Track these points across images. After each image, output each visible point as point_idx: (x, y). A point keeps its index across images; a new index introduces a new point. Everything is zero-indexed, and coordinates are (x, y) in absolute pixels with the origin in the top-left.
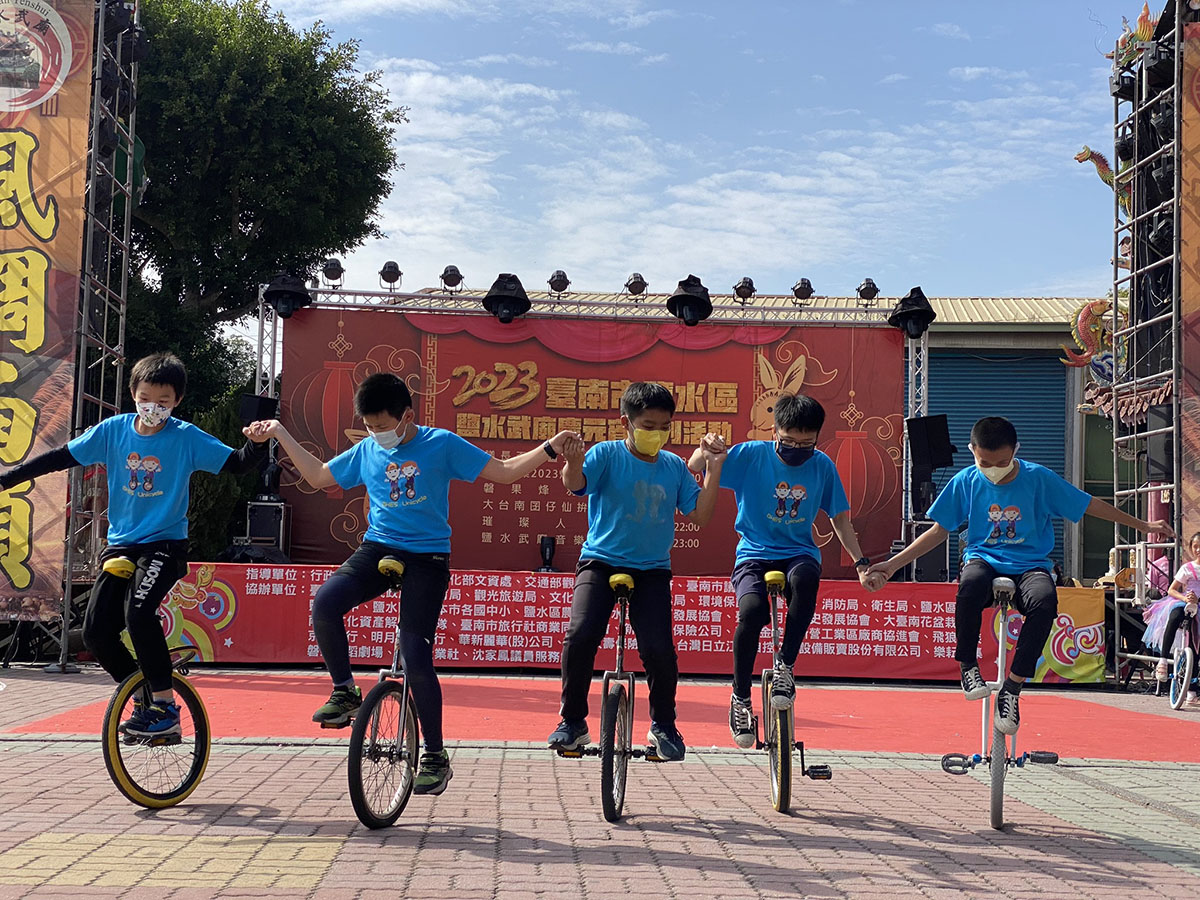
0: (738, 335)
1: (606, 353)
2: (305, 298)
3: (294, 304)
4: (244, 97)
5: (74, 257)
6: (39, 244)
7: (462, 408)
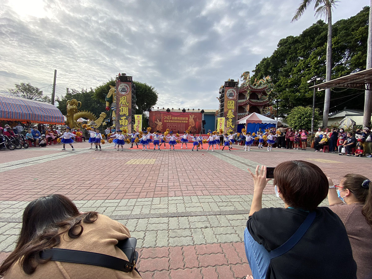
0: (188, 113)
1: (177, 115)
2: (151, 110)
3: (150, 111)
4: (145, 92)
5: (130, 108)
6: (127, 106)
7: (165, 120)
